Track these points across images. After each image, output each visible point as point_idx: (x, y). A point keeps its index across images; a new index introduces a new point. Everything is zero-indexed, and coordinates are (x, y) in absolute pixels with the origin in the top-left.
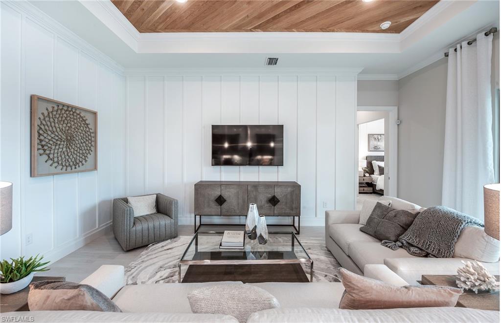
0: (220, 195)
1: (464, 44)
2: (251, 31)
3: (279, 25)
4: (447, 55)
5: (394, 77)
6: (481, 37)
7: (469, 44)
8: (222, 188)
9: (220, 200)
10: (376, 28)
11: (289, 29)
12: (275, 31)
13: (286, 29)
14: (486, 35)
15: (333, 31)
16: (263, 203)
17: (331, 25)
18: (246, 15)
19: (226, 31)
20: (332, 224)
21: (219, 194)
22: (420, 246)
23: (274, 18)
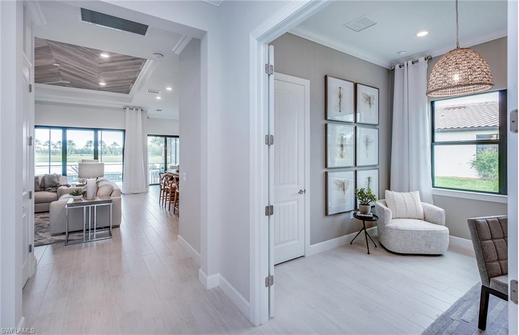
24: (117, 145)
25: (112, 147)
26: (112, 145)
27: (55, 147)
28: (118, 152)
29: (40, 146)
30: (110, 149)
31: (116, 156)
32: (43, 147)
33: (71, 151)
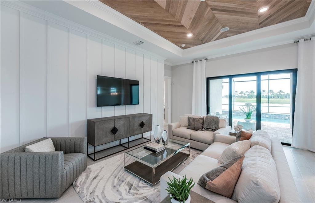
0: (115, 127)
1: (199, 60)
2: (139, 23)
3: (154, 27)
4: (193, 62)
5: (170, 64)
6: (203, 60)
7: (200, 61)
8: (115, 121)
9: (114, 131)
10: (179, 45)
11: (155, 31)
12: (149, 29)
13: (154, 30)
14: (205, 60)
15: (168, 40)
16: (137, 127)
17: (170, 38)
18: (147, 15)
19: (127, 16)
20: (174, 129)
21: (113, 126)
22: (210, 128)
23: (156, 24)
24: (282, 92)
25: (278, 93)
26: (279, 92)
27: (245, 94)
28: (283, 97)
29: (238, 94)
30: (277, 95)
31: (281, 100)
32: (239, 95)
33: (253, 96)
